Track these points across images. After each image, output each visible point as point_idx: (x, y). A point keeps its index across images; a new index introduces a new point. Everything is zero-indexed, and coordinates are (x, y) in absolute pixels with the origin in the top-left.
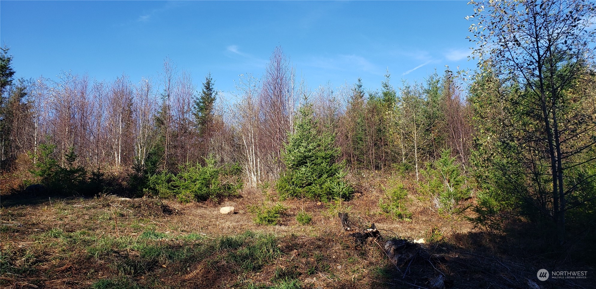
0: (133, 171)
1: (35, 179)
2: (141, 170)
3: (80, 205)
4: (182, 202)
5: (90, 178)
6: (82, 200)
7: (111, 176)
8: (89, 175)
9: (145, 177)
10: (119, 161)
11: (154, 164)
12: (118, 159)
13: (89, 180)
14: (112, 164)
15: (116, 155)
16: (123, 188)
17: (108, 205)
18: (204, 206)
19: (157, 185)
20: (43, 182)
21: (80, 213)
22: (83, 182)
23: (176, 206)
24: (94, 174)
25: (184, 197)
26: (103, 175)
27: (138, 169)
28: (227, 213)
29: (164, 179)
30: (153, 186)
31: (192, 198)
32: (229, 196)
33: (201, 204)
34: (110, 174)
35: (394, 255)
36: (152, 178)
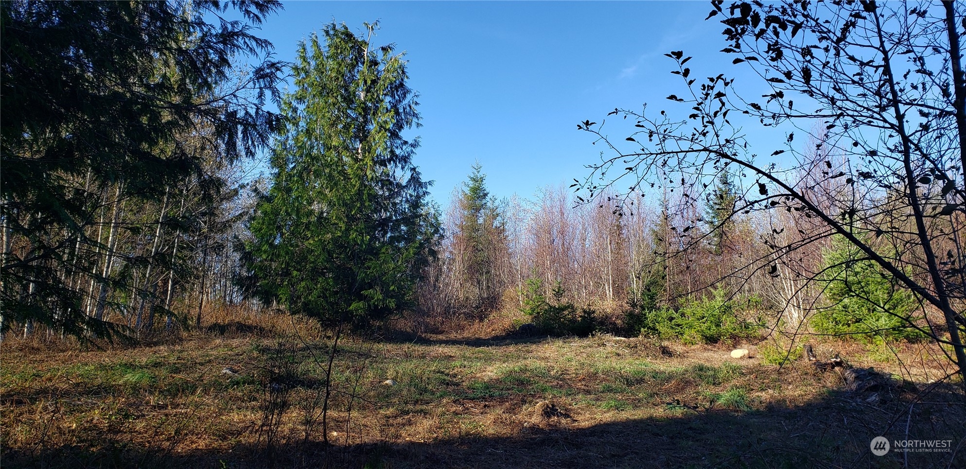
0: (627, 307)
1: (525, 318)
2: (637, 306)
3: (576, 343)
4: (686, 344)
5: (581, 316)
6: (577, 340)
7: (603, 313)
8: (579, 312)
9: (642, 314)
10: (611, 295)
11: (652, 298)
12: (609, 293)
13: (580, 319)
14: (603, 297)
15: (607, 288)
16: (618, 328)
17: (604, 345)
18: (713, 349)
19: (657, 324)
20: (533, 321)
21: (578, 351)
22: (573, 321)
23: (678, 348)
24: (585, 312)
25: (688, 338)
26: (594, 312)
27: (634, 305)
28: (739, 357)
29: (665, 316)
30: (652, 325)
31: (699, 339)
32: (747, 337)
33: (710, 347)
34: (601, 311)
35: (854, 381)
36: (651, 316)
